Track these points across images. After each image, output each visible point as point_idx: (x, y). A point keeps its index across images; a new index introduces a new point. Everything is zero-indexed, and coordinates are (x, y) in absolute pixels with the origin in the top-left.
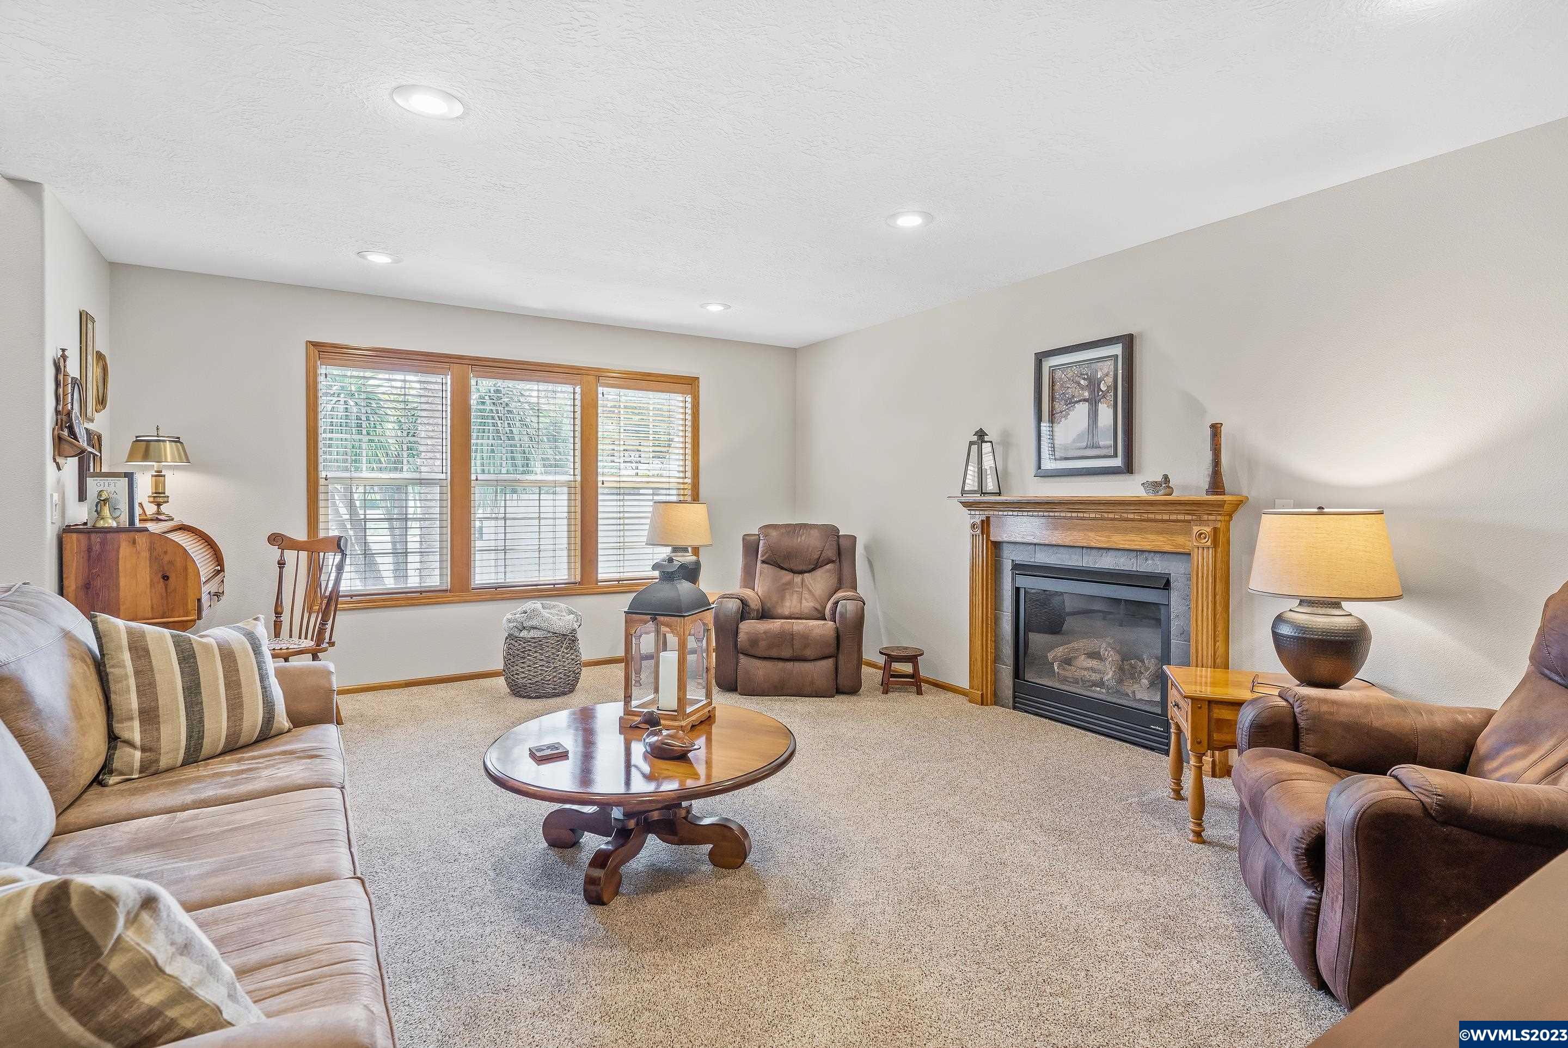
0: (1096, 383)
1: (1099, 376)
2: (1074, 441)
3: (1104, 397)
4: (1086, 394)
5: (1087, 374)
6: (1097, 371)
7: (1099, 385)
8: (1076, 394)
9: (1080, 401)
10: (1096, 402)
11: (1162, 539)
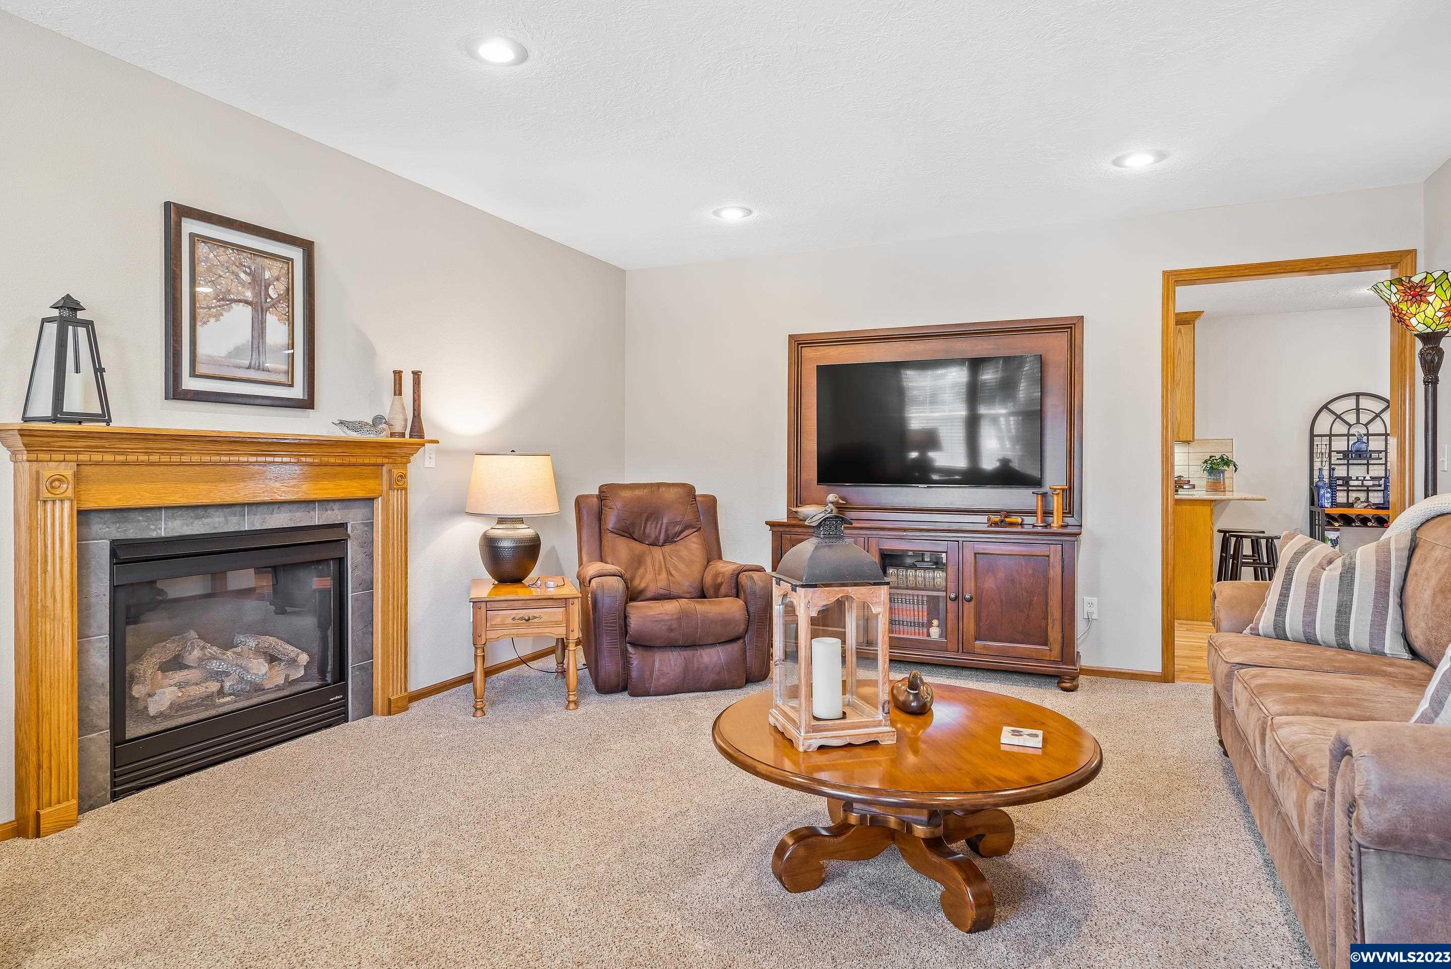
0: (263, 284)
1: (267, 277)
2: (230, 355)
3: (273, 306)
4: (249, 295)
5: (249, 268)
6: (263, 269)
7: (267, 289)
8: (234, 290)
9: (240, 301)
10: (262, 311)
11: (355, 485)
